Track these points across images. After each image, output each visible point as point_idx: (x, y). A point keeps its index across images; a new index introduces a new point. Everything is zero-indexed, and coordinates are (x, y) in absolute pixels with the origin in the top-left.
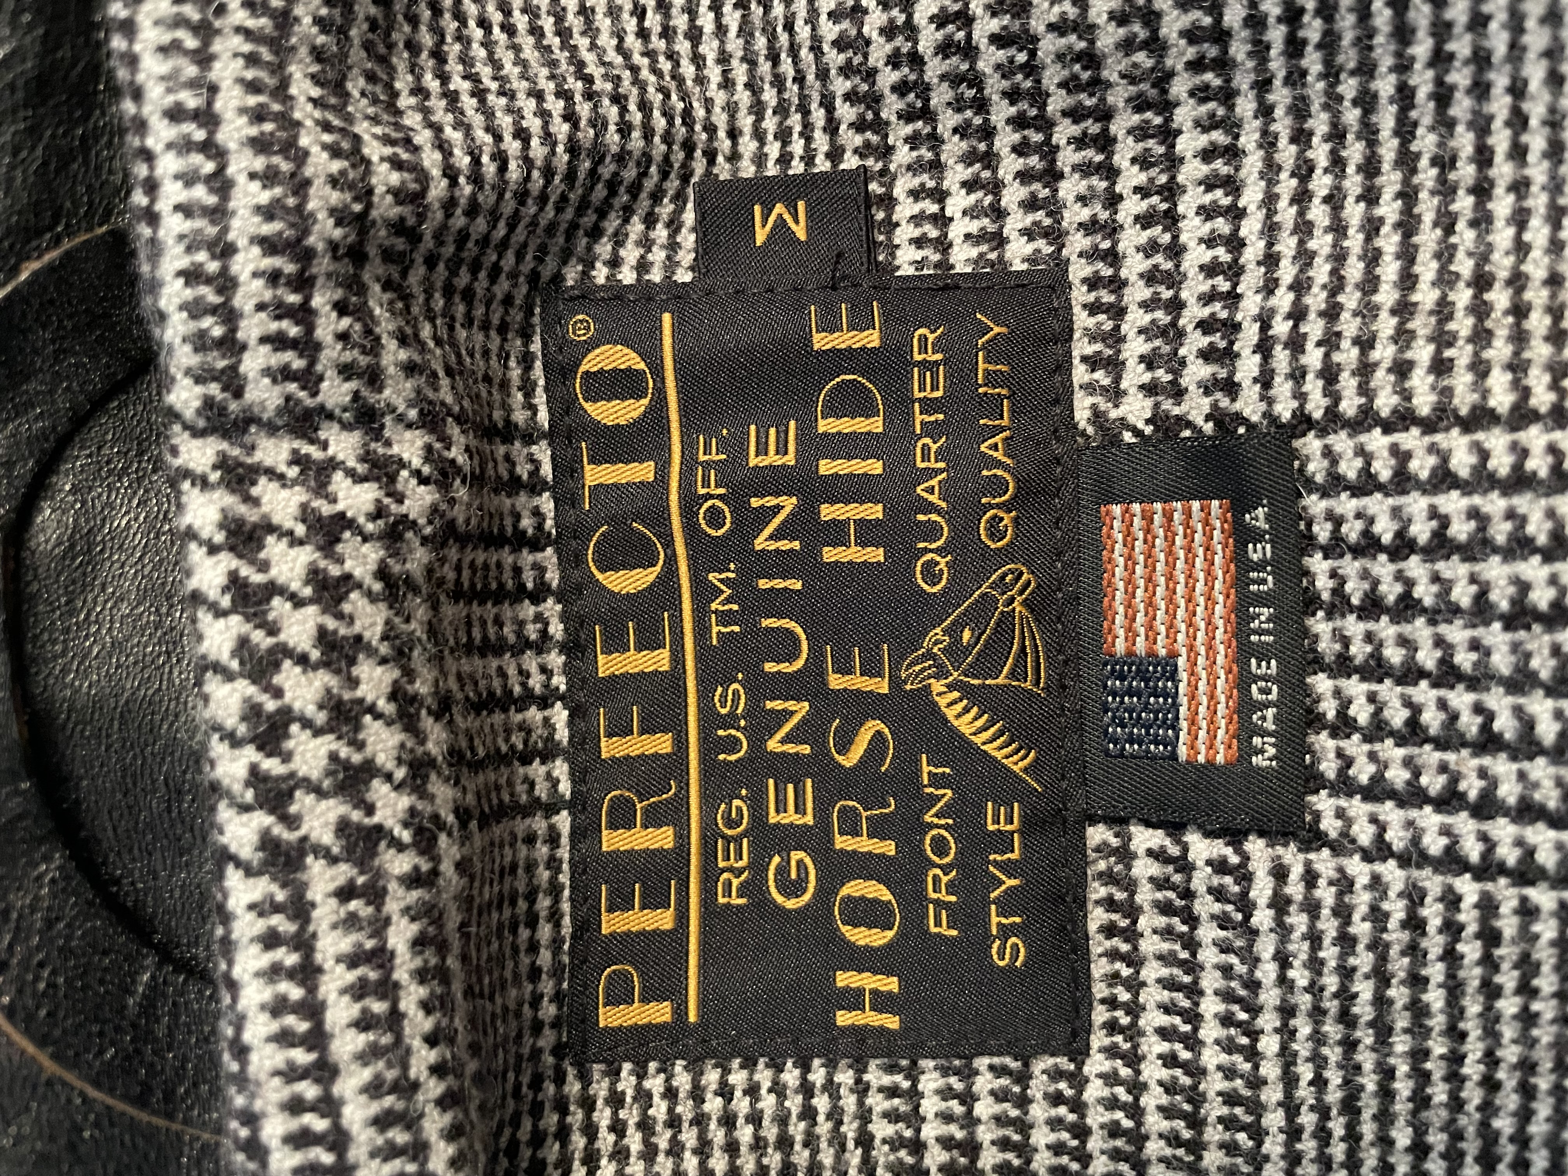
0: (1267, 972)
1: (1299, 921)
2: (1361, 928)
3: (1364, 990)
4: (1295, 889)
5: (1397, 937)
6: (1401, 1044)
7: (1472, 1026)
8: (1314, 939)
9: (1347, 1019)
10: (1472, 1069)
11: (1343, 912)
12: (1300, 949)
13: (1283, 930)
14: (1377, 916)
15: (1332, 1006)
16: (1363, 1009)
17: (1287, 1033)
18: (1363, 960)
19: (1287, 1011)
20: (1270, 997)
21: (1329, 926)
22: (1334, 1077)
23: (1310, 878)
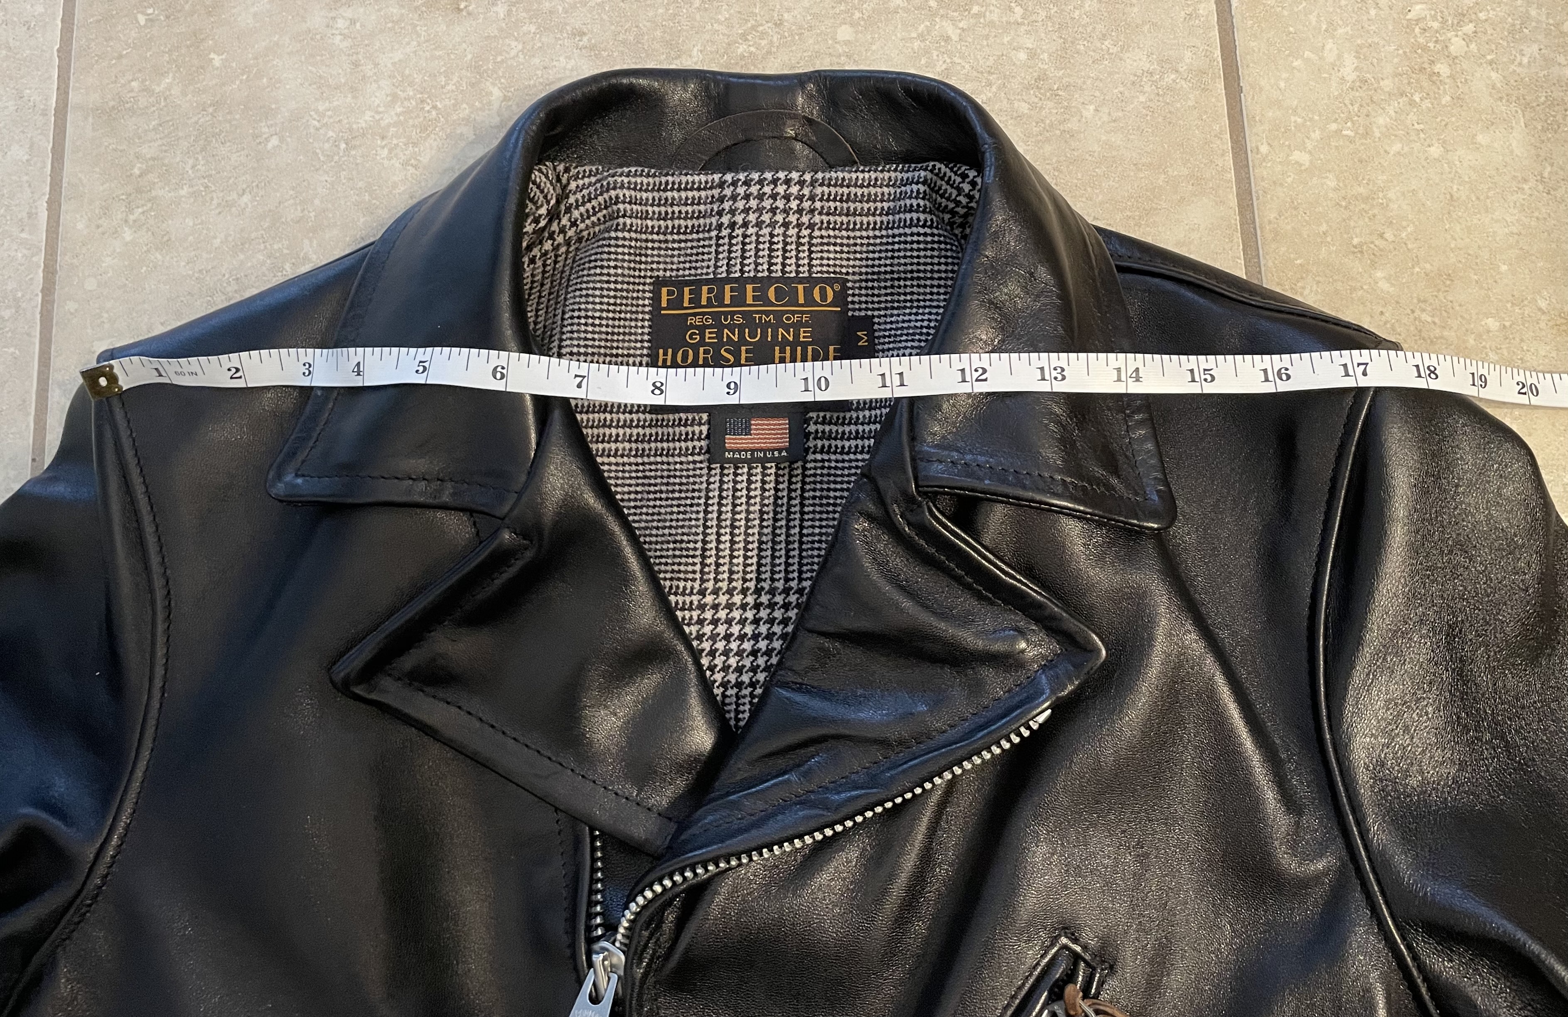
0: (677, 459)
1: (691, 466)
2: (691, 480)
3: (677, 480)
4: (698, 465)
5: (691, 487)
6: (664, 488)
7: (669, 502)
8: (688, 470)
9: (669, 477)
10: (658, 503)
11: (694, 476)
12: (685, 467)
13: (688, 463)
14: (694, 483)
15: (672, 473)
16: (672, 480)
17: (662, 463)
18: (684, 480)
19: (668, 464)
20: (671, 459)
21: (691, 473)
22: (653, 474)
23: (701, 469)
